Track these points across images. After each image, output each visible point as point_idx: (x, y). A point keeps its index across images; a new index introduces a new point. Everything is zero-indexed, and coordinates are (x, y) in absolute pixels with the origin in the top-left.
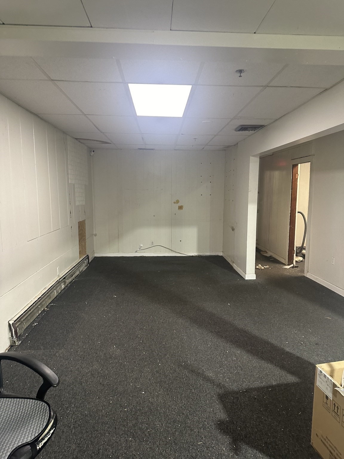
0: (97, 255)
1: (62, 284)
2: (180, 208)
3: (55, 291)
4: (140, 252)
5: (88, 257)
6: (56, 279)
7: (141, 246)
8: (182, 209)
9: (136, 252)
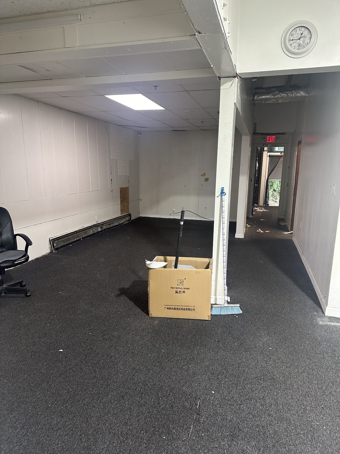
0: (142, 215)
1: (99, 228)
2: (206, 180)
3: (91, 230)
4: (173, 216)
5: (130, 215)
6: (95, 223)
7: (174, 211)
8: (208, 181)
9: (170, 215)
